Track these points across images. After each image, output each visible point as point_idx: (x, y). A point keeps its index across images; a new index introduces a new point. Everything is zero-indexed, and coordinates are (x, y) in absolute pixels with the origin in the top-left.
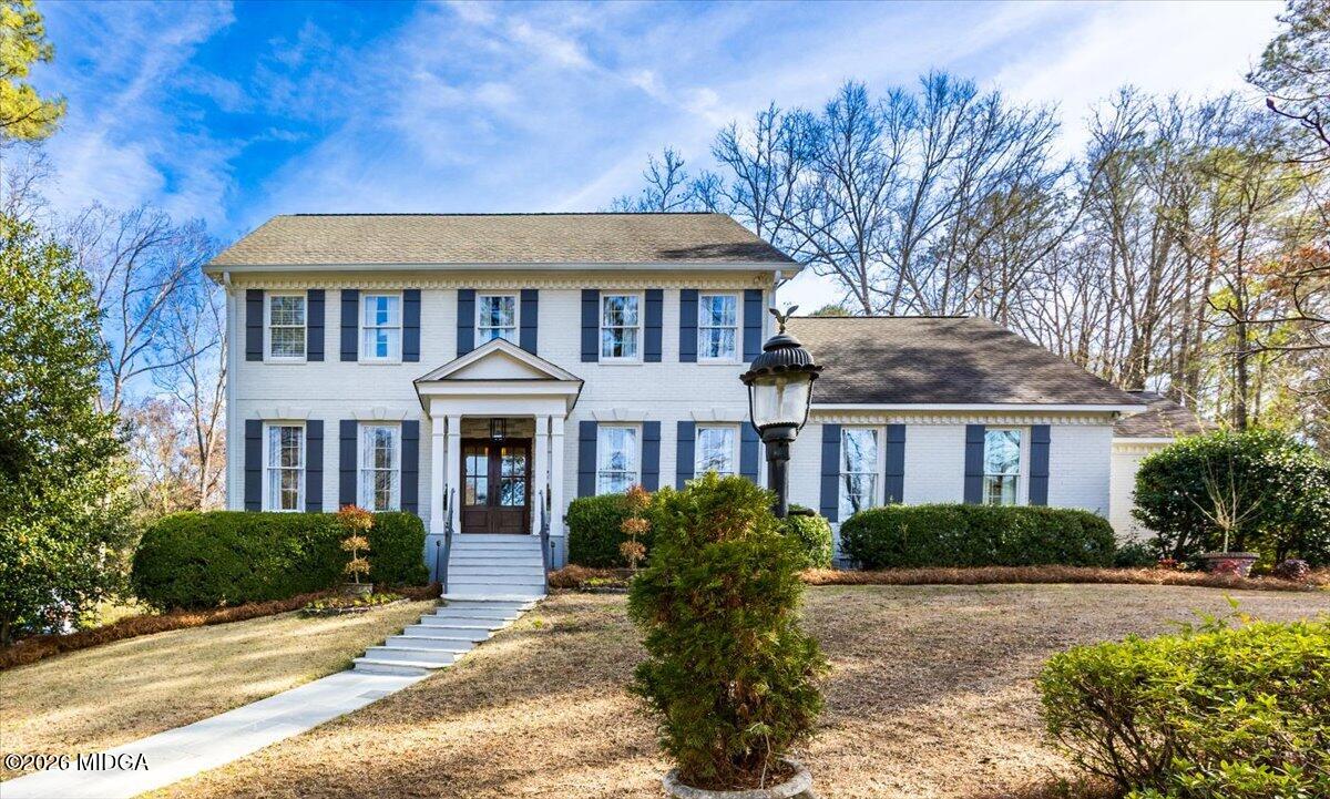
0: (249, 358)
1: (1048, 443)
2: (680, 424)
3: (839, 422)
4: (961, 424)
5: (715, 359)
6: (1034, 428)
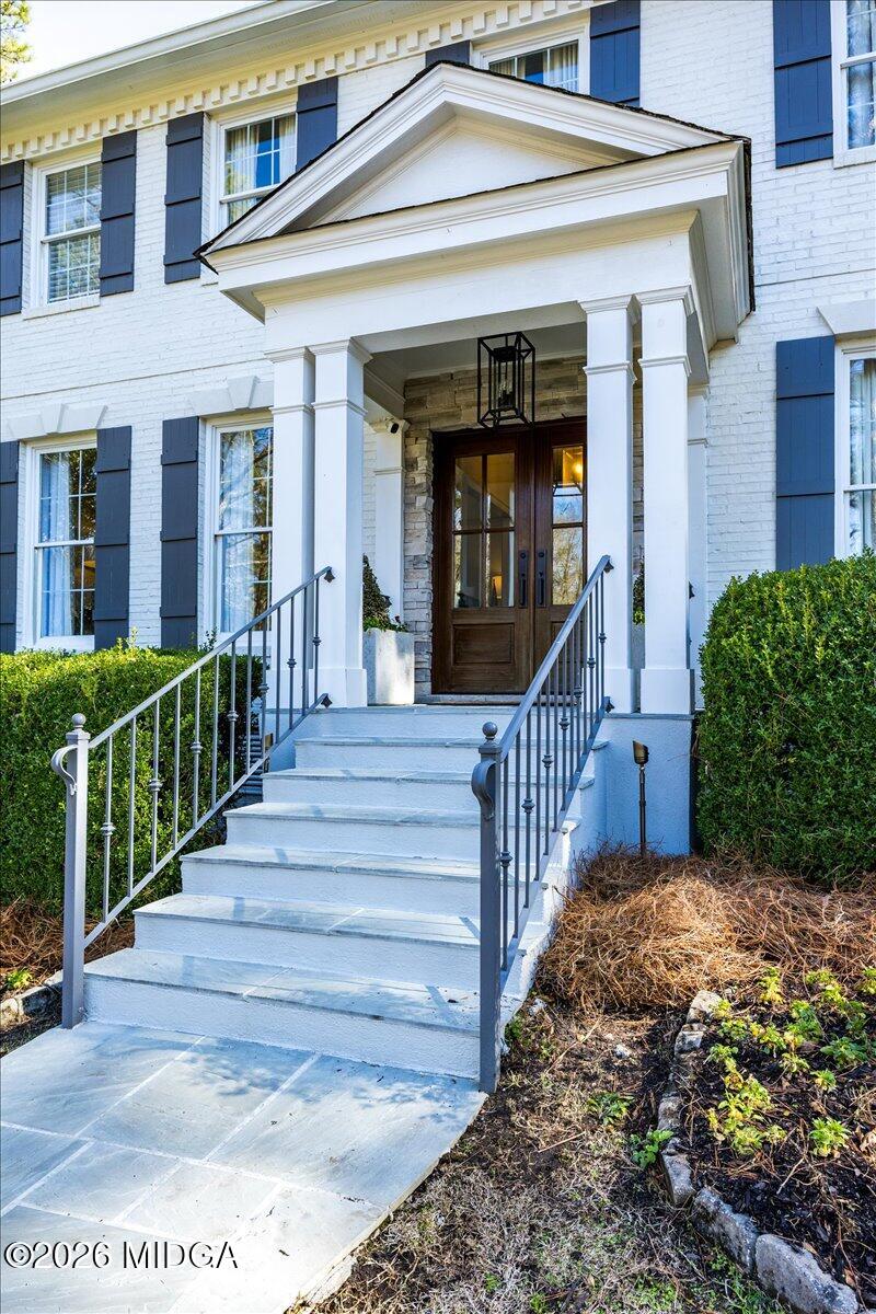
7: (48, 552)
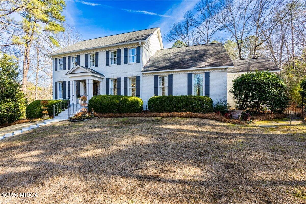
0: (55, 71)
1: (209, 77)
2: (124, 78)
3: (157, 75)
4: (186, 74)
5: (133, 63)
6: (205, 73)
7: (60, 91)
